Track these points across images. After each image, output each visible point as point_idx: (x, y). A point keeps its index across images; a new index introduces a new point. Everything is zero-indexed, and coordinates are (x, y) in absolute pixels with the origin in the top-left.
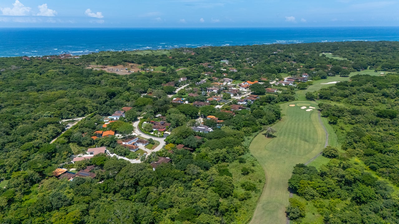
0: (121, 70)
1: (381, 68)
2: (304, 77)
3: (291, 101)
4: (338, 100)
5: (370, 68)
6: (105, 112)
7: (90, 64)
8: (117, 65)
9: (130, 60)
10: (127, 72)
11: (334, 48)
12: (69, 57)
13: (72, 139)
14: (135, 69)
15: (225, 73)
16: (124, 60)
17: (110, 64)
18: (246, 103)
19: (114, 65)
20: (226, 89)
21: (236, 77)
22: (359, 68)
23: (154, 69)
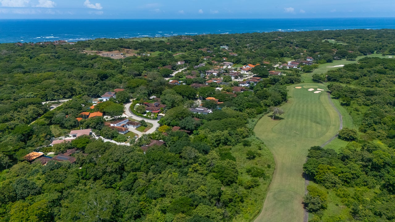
0: (116, 55)
1: (389, 52)
2: (309, 60)
3: (296, 84)
4: (349, 82)
5: (377, 52)
6: (94, 94)
7: (85, 50)
8: (112, 51)
9: (126, 45)
10: (123, 56)
11: (337, 35)
12: (63, 43)
13: (54, 121)
14: (131, 54)
15: (225, 57)
16: (121, 46)
17: (106, 50)
18: (248, 85)
19: (110, 50)
20: (226, 72)
21: (237, 61)
22: (365, 52)
23: (150, 54)
